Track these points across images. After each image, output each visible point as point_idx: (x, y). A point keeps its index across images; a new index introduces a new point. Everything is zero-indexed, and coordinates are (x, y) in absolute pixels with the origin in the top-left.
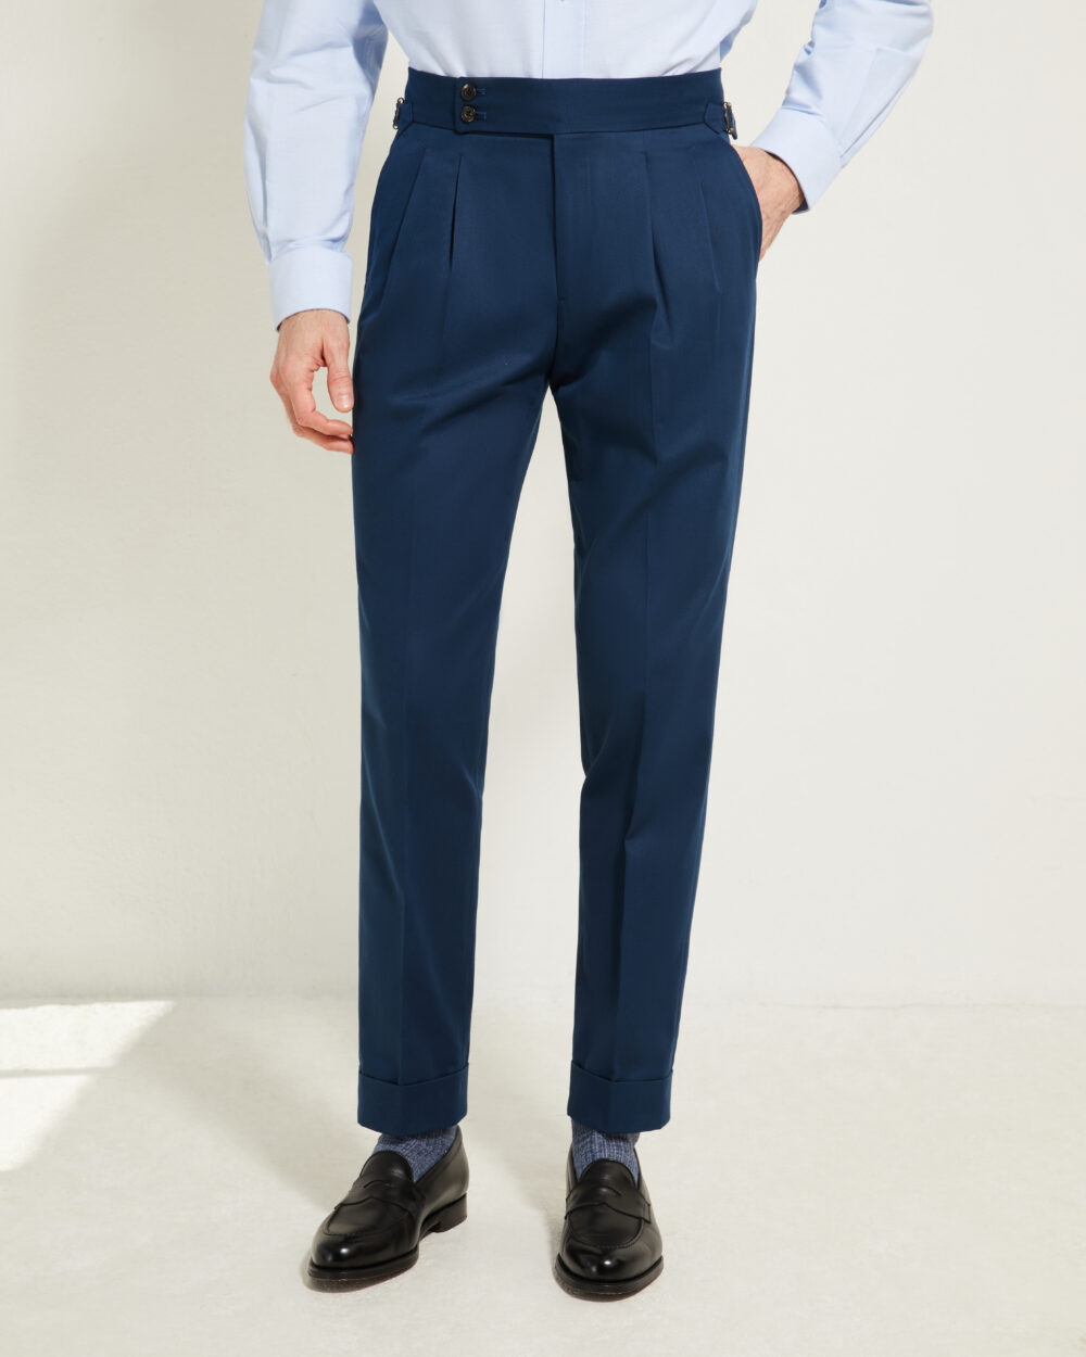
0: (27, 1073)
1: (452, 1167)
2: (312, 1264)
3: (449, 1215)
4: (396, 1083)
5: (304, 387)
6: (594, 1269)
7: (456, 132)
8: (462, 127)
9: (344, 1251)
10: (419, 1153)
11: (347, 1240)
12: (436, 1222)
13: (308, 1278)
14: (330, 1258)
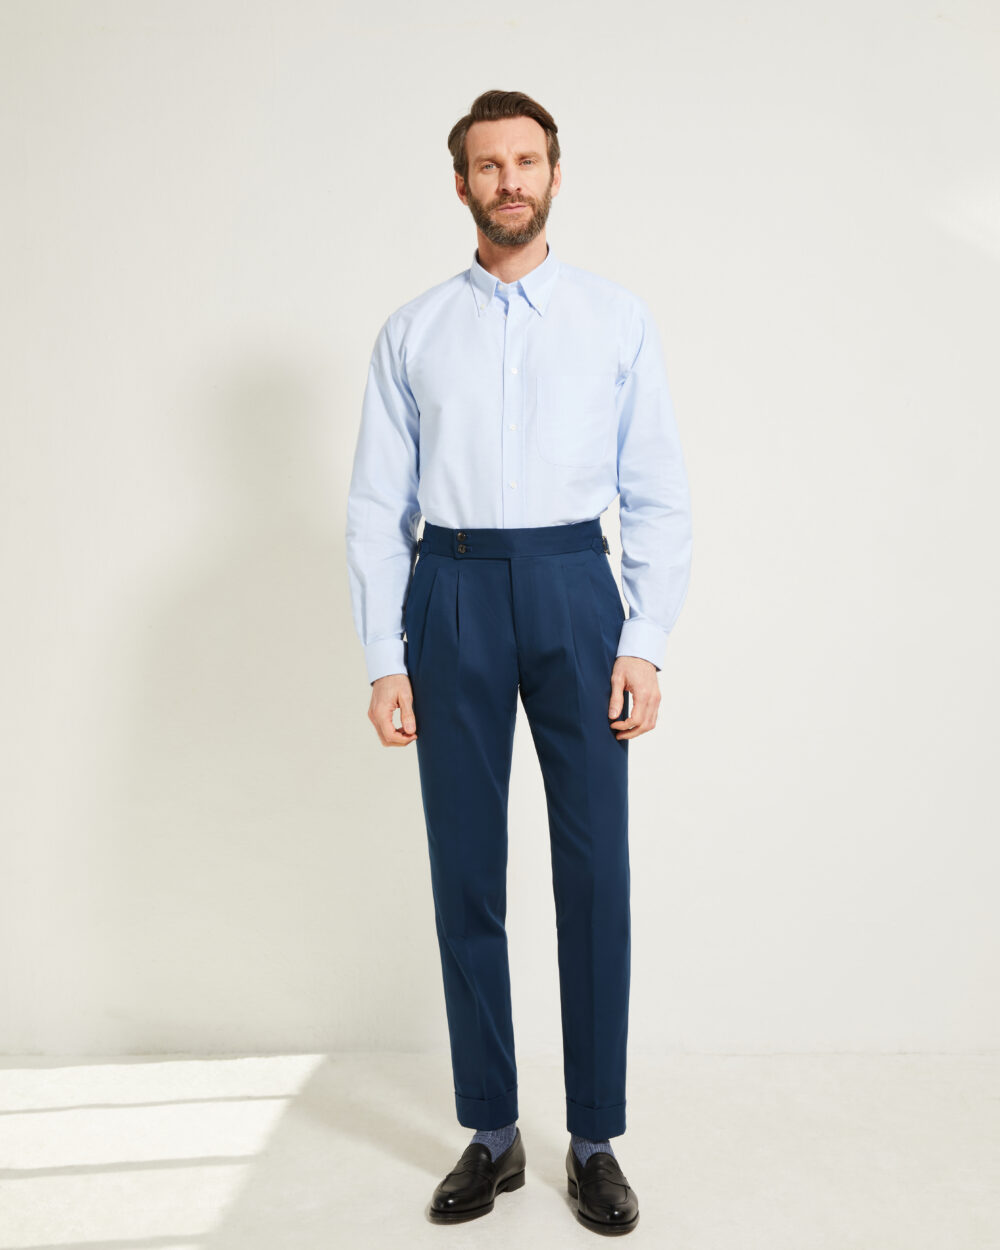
0: (249, 1098)
1: (515, 1154)
2: (432, 1209)
3: (514, 1182)
4: (483, 1099)
5: (388, 720)
6: (608, 1217)
7: (455, 558)
8: (459, 556)
9: (451, 1201)
10: (496, 1145)
11: (451, 1195)
12: (505, 1186)
13: (430, 1217)
14: (442, 1206)
